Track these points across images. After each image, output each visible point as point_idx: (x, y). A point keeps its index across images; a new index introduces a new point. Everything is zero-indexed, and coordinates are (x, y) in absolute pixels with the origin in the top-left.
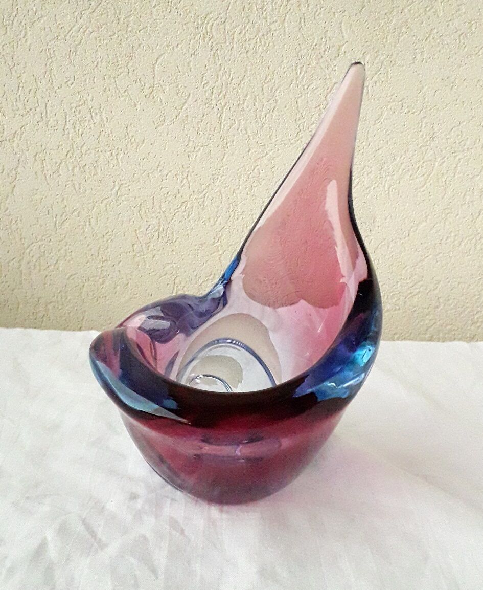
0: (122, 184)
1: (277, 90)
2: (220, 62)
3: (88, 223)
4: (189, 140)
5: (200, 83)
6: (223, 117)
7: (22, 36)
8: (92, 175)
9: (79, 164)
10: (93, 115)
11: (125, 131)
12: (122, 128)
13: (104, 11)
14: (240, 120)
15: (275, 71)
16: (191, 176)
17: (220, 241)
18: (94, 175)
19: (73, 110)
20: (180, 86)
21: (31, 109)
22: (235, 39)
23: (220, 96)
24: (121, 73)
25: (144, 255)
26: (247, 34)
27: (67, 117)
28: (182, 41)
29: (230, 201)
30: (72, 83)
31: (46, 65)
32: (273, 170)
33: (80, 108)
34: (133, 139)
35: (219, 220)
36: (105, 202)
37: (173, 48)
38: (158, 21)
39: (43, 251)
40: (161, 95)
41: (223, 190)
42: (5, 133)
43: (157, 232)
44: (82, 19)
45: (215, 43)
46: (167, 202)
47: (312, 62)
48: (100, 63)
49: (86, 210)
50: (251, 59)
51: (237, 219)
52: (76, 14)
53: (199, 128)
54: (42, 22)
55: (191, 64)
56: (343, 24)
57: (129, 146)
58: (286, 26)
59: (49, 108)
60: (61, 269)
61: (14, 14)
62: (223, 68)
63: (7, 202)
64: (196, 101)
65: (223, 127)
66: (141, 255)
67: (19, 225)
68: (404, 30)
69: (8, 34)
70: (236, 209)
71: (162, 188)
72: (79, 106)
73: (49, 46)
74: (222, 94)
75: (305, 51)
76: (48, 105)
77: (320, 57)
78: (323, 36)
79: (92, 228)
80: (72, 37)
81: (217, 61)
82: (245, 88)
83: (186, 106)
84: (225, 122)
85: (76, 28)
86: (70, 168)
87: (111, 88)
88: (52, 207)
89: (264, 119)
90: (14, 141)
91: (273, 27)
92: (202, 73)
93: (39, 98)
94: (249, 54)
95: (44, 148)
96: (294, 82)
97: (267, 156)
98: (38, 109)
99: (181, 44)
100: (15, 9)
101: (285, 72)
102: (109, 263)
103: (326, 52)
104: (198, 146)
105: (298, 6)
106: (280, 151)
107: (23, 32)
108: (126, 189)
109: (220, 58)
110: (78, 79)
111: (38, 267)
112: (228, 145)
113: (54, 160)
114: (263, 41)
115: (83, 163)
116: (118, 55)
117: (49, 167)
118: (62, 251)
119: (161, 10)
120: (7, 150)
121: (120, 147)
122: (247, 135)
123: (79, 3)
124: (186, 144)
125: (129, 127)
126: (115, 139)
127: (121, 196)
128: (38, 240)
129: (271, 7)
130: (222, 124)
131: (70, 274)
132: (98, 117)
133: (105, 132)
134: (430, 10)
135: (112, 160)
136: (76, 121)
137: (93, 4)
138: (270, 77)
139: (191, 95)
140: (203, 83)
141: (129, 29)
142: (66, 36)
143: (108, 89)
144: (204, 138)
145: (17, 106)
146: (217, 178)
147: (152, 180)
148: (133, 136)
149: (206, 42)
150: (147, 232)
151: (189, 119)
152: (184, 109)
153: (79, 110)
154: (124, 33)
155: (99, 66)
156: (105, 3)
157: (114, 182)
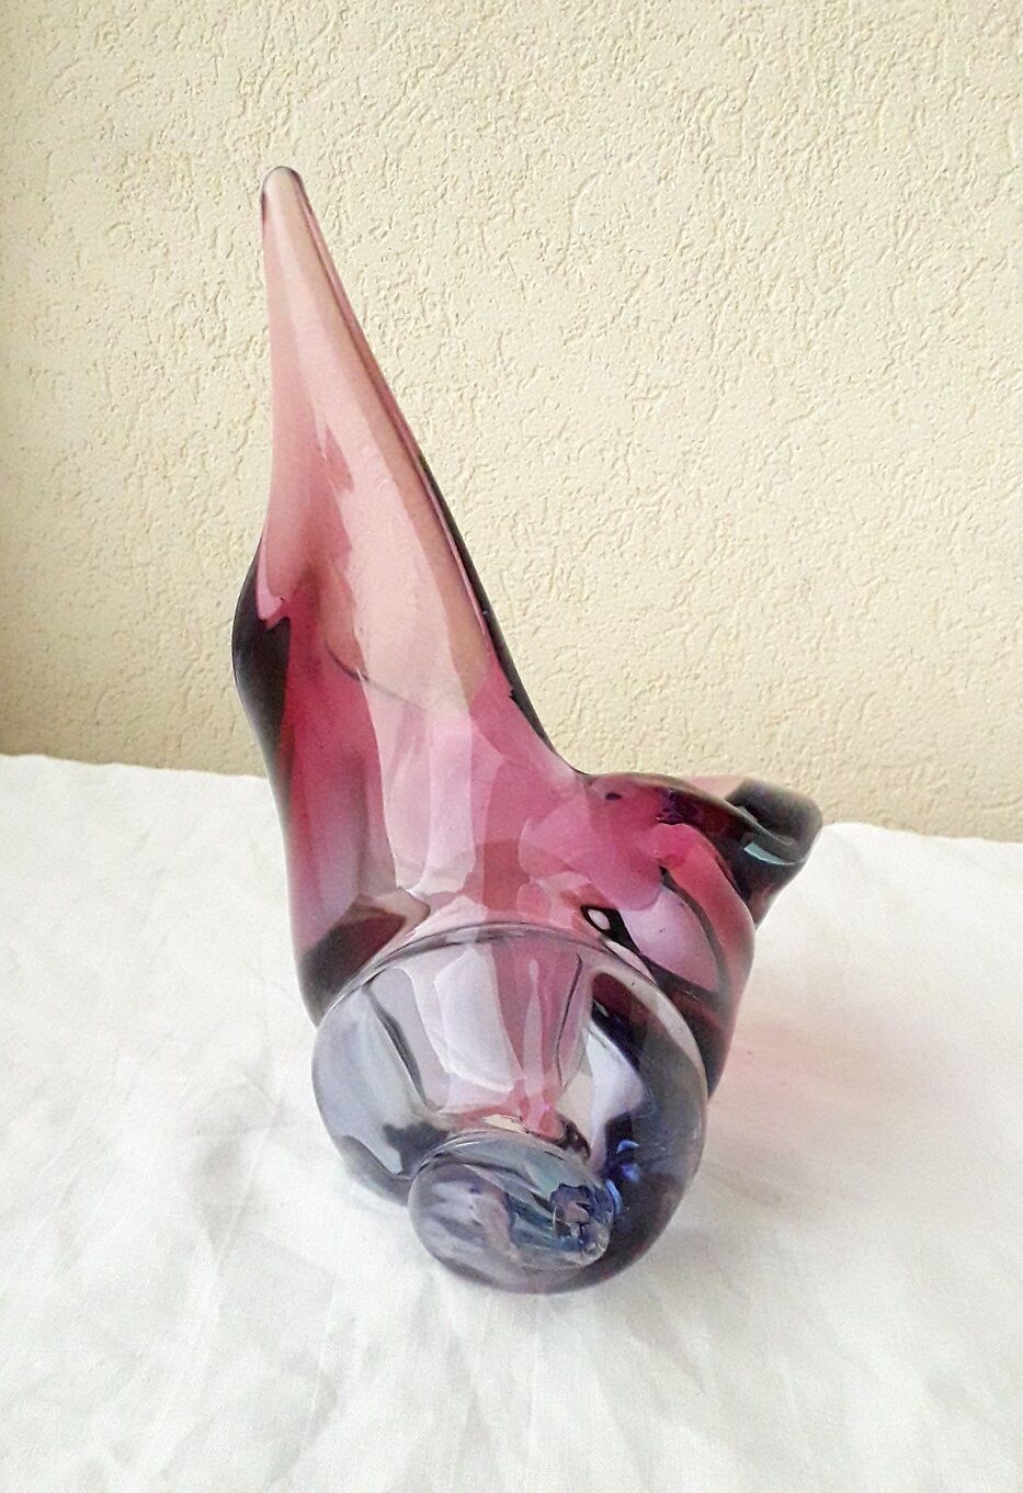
0: (479, 466)
1: (847, 267)
2: (723, 198)
4: (638, 373)
5: (673, 244)
6: (720, 323)
7: (280, 121)
10: (427, 308)
11: (495, 346)
12: (490, 339)
13: (468, 72)
14: (758, 331)
15: (846, 224)
16: (634, 454)
17: (687, 602)
19: (382, 293)
20: (628, 249)
22: (762, 149)
23: (718, 275)
24: (497, 214)
25: (515, 626)
26: (790, 139)
27: (370, 308)
28: (640, 148)
29: (719, 513)
30: (385, 233)
31: (329, 188)
32: (824, 447)
33: (399, 289)
34: (513, 364)
35: (689, 556)
37: (619, 163)
38: (590, 99)
40: (583, 268)
41: (704, 489)
42: (229, 339)
43: (549, 577)
44: (418, 87)
45: (715, 155)
46: (576, 511)
47: (931, 209)
48: (450, 190)
50: (794, 195)
51: (732, 554)
52: (404, 76)
53: (662, 347)
54: (327, 90)
55: (657, 202)
56: (1011, 125)
57: (501, 381)
58: (881, 124)
61: (264, 71)
62: (729, 213)
63: (223, 493)
64: (662, 284)
65: (716, 346)
67: (245, 547)
69: (249, 115)
70: (729, 532)
71: (567, 478)
72: (397, 285)
73: (338, 147)
74: (721, 271)
75: (920, 183)
77: (952, 198)
78: (964, 150)
80: (394, 128)
81: (717, 197)
82: (776, 260)
83: (637, 295)
84: (724, 334)
85: (404, 106)
87: (471, 249)
89: (814, 332)
90: (245, 359)
91: (850, 123)
92: (680, 223)
94: (791, 183)
96: (889, 251)
97: (811, 417)
99: (637, 155)
100: (268, 60)
101: (869, 228)
103: (968, 188)
104: (656, 386)
105: (913, 79)
106: (842, 406)
107: (283, 113)
108: (488, 477)
109: (724, 189)
110: (397, 223)
112: (727, 387)
114: (823, 153)
116: (492, 173)
119: (599, 76)
120: (228, 377)
121: (481, 382)
122: (771, 367)
123: (414, 52)
124: (630, 382)
125: (503, 339)
126: (469, 363)
127: (476, 492)
129: (849, 80)
130: (716, 341)
132: (437, 312)
133: (450, 348)
135: (460, 410)
136: (387, 321)
137: (445, 53)
138: (834, 238)
139: (651, 270)
140: (680, 246)
141: (524, 115)
142: (378, 125)
143: (464, 249)
144: (672, 370)
145: (257, 279)
146: (694, 461)
147: (547, 460)
148: (511, 359)
149: (696, 151)
150: (526, 576)
151: (642, 324)
152: (632, 301)
153: (396, 294)
154: (510, 123)
155: (448, 196)
156: (474, 54)
157: (462, 460)
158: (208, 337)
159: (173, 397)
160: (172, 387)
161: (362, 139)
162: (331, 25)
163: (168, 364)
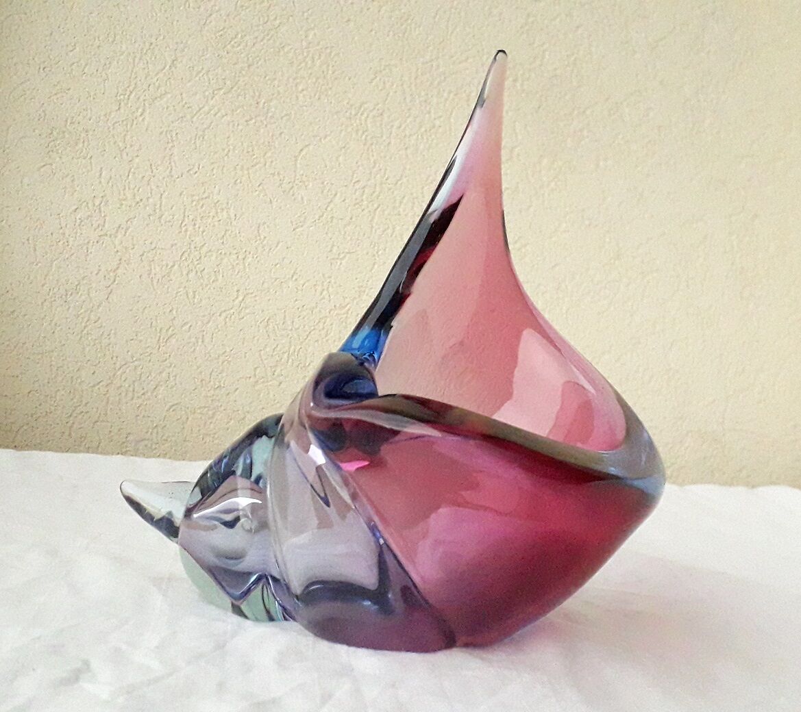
0: (248, 294)
2: (375, 157)
3: (200, 340)
4: (333, 246)
5: (350, 181)
6: (375, 220)
7: (139, 114)
8: (211, 281)
9: (195, 268)
10: (219, 211)
11: (256, 232)
12: (253, 228)
13: (240, 93)
14: (395, 225)
15: (437, 171)
16: (333, 287)
18: (213, 282)
19: (194, 203)
20: (326, 182)
21: (141, 200)
22: (394, 134)
23: (373, 197)
24: (257, 164)
25: (267, 382)
26: (407, 129)
27: (187, 210)
28: (332, 132)
30: (196, 172)
31: (166, 149)
33: (204, 201)
34: (266, 241)
36: (224, 315)
37: (320, 139)
38: (304, 108)
39: (138, 373)
40: (303, 192)
42: (106, 226)
43: (287, 354)
44: (214, 99)
45: (370, 136)
46: (301, 317)
48: (231, 152)
49: (200, 323)
50: (411, 157)
52: (207, 93)
53: (346, 232)
54: (165, 99)
55: (341, 159)
57: (260, 249)
58: (453, 123)
59: (164, 201)
60: (160, 396)
61: (131, 88)
62: (377, 165)
63: (100, 310)
64: (344, 201)
65: (374, 232)
66: (263, 382)
67: (112, 339)
68: (585, 133)
69: (122, 111)
71: (296, 300)
72: (202, 199)
73: (171, 128)
74: (375, 195)
76: (163, 196)
79: (205, 346)
80: (201, 119)
81: (371, 157)
82: (402, 189)
83: (332, 205)
84: (377, 227)
85: (206, 108)
86: (185, 273)
87: (243, 181)
88: (156, 320)
90: (116, 237)
91: (437, 123)
92: (353, 170)
93: (154, 187)
94: (409, 151)
95: (153, 246)
98: (151, 200)
99: (330, 135)
100: (133, 83)
102: (223, 390)
104: (343, 253)
107: (140, 110)
108: (253, 300)
109: (374, 154)
110: (202, 167)
111: (130, 394)
112: (380, 253)
113: (164, 263)
114: (424, 137)
115: (200, 267)
116: (254, 143)
117: (158, 269)
118: (164, 375)
119: (309, 96)
120: (106, 247)
121: (248, 250)
123: (212, 82)
124: (329, 250)
125: (261, 227)
126: (242, 239)
127: (245, 308)
128: (134, 359)
129: (436, 101)
130: (373, 229)
131: (170, 404)
132: (225, 213)
133: (232, 232)
134: (614, 114)
135: (237, 264)
136: (196, 217)
137: (228, 83)
138: (431, 178)
139: (338, 195)
140: (353, 181)
141: (270, 114)
142: (193, 117)
143: (239, 181)
144: (351, 244)
145: (124, 195)
146: (364, 292)
147: (285, 290)
148: (265, 238)
149: (359, 134)
150: (275, 353)
151: (335, 220)
152: (329, 209)
153: (201, 203)
154: (263, 119)
155: (230, 154)
156: (243, 84)
157: (238, 291)
158: (95, 225)
159: (73, 257)
160: (73, 251)
161: (183, 124)
162: (168, 67)
163: (71, 239)
